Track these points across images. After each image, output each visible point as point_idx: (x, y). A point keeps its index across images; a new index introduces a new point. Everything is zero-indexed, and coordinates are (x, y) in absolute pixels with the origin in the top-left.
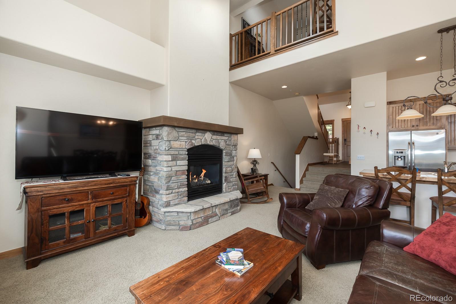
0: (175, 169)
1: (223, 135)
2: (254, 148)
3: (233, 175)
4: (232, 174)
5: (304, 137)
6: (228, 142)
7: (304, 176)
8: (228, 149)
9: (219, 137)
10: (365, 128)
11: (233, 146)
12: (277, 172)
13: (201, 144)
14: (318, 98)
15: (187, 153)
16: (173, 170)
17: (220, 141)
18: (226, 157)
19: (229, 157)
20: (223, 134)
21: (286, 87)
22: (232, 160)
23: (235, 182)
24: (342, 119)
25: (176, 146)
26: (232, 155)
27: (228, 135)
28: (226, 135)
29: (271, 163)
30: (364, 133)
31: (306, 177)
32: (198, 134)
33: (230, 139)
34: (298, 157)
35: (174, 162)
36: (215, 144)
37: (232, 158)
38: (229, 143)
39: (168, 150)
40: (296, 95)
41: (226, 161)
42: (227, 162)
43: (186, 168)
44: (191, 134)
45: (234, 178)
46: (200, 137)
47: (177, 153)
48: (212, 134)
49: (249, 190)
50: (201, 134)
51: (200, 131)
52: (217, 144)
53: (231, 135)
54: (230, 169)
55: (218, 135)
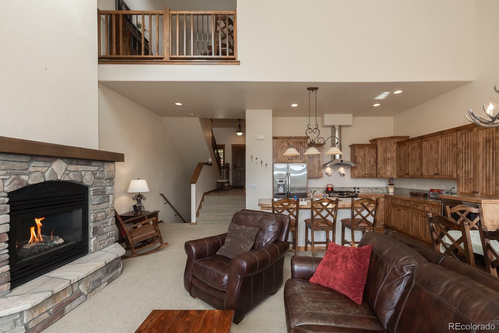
1: (88, 163)
2: (138, 179)
3: (108, 222)
4: (106, 220)
5: (199, 163)
6: (98, 174)
7: (200, 207)
8: (98, 184)
9: (80, 168)
10: (257, 158)
11: (106, 179)
12: (167, 205)
13: (42, 181)
14: (212, 122)
15: (7, 200)
17: (83, 173)
18: (95, 197)
19: (101, 197)
20: (90, 162)
21: (181, 104)
22: (106, 201)
23: (111, 232)
24: (232, 145)
26: (106, 193)
27: (99, 164)
28: (94, 164)
29: (160, 194)
30: (256, 163)
31: (202, 208)
32: (34, 163)
33: (102, 169)
34: (193, 187)
36: (74, 180)
37: (104, 196)
38: (100, 176)
40: (192, 115)
41: (95, 203)
42: (98, 205)
45: (110, 227)
46: (40, 169)
48: (68, 162)
49: (133, 239)
50: (42, 163)
51: (39, 159)
52: (77, 179)
53: (103, 163)
54: (103, 214)
55: (79, 165)
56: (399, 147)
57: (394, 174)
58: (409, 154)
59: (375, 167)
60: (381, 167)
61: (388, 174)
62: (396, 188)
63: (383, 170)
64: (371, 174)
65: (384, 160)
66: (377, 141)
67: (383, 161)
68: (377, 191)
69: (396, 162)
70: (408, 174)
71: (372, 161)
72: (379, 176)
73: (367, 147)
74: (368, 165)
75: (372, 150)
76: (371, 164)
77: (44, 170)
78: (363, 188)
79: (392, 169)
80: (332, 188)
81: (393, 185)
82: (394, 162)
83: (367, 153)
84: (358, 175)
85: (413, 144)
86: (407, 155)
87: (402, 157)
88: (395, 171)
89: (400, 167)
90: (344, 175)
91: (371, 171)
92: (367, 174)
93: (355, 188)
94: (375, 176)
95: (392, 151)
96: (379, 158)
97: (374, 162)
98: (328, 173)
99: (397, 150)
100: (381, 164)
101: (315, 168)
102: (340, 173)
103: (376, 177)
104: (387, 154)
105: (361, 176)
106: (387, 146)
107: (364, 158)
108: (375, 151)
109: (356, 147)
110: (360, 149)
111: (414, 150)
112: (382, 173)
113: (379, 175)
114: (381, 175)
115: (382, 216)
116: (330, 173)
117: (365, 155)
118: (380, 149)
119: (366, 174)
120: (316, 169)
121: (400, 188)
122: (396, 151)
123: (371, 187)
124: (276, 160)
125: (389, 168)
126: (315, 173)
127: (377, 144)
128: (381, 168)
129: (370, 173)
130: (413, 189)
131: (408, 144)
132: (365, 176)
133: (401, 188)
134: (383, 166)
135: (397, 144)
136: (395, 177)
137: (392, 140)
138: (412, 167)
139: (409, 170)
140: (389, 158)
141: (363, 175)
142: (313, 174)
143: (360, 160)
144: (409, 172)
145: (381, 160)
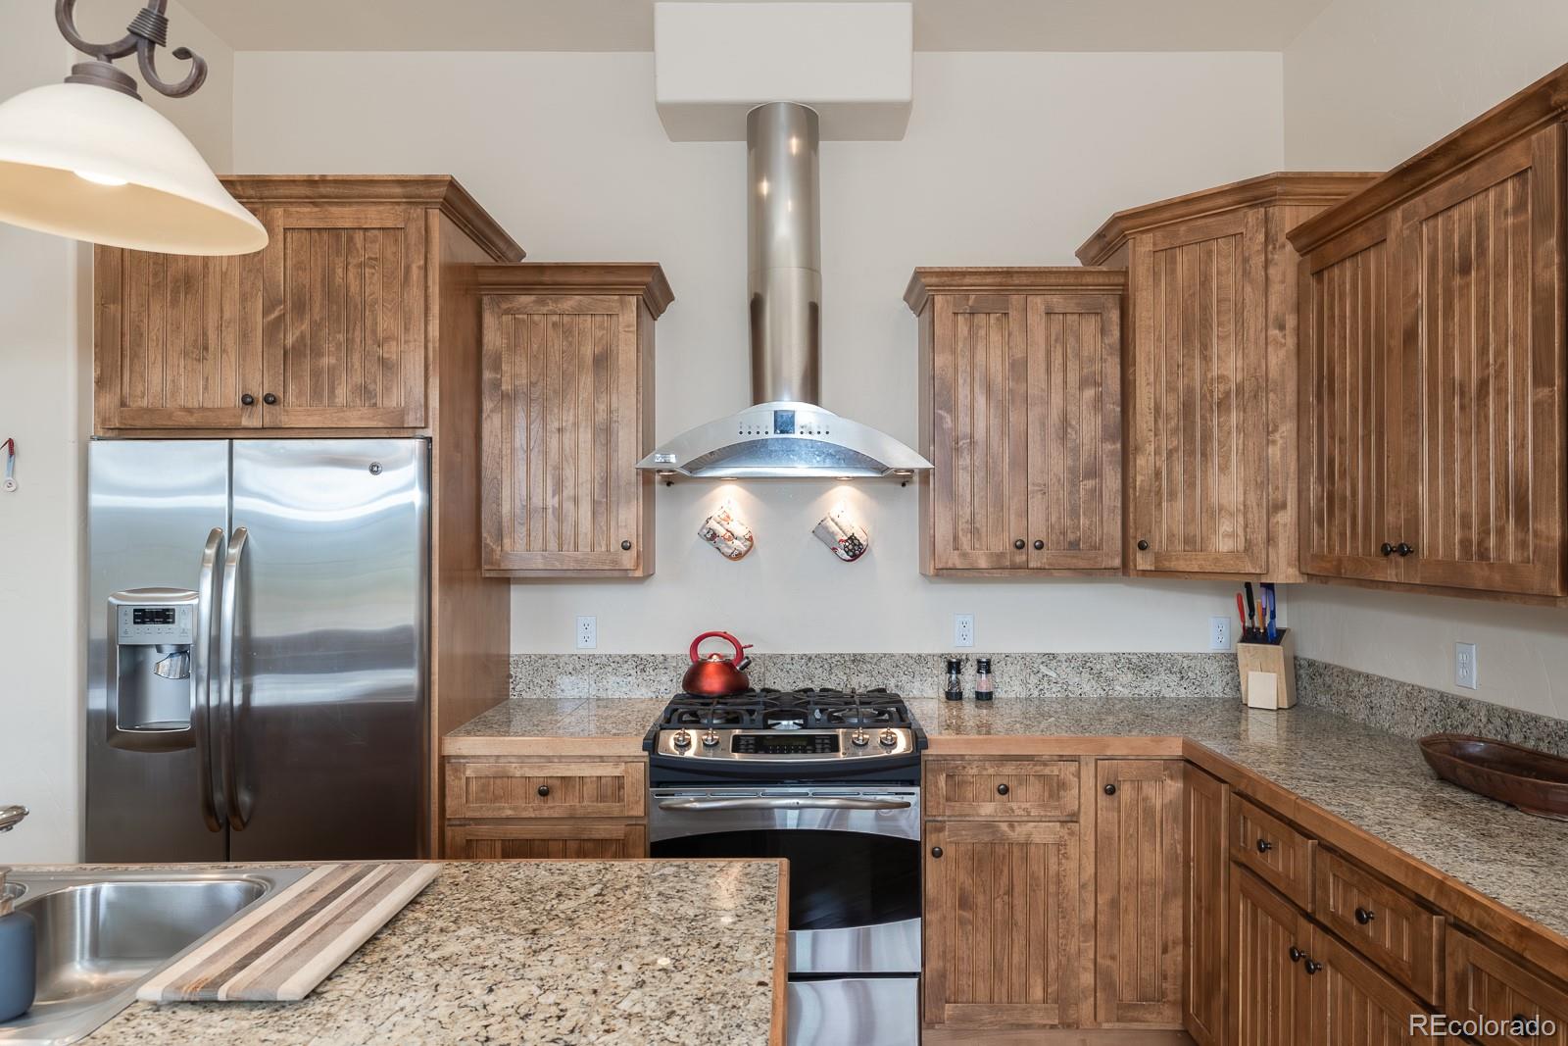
56: (1318, 274)
57: (1270, 540)
58: (1411, 336)
59: (1112, 481)
60: (1158, 474)
61: (1225, 540)
62: (1311, 664)
63: (1180, 504)
64: (1074, 545)
65: (1187, 409)
66: (1131, 242)
67: (1173, 423)
68: (1148, 688)
69: (1287, 429)
70: (1405, 551)
71: (1089, 428)
72: (1143, 562)
73: (1038, 303)
74: (1048, 462)
75: (1090, 326)
76: (1076, 451)
78: (1027, 662)
79: (1252, 499)
80: (735, 671)
81: (1273, 637)
82: (1270, 430)
83: (1041, 354)
84: (964, 555)
85: (1456, 213)
86: (1397, 342)
87: (1348, 368)
88: (1287, 518)
89: (1328, 476)
90: (855, 550)
91: (1074, 513)
92: (1040, 546)
93: (954, 666)
94: (1117, 562)
95: (1254, 321)
96: (1144, 398)
97: (1107, 437)
98: (721, 531)
99: (1300, 308)
100: (1157, 452)
101: (569, 491)
102: (822, 532)
103: (1125, 570)
104: (1206, 359)
105: (983, 563)
106: (1205, 282)
107: (1012, 397)
108: (1117, 333)
109: (939, 299)
110: (981, 319)
111: (1465, 270)
112: (1171, 536)
113: (1139, 555)
114: (1158, 557)
115: (1165, 951)
116: (741, 531)
117: (1019, 369)
118: (1151, 309)
119: (1032, 539)
120: (576, 500)
121: (1343, 671)
122: (1291, 321)
123: (1100, 657)
124: (123, 404)
125: (1228, 487)
126: (568, 530)
127: (1126, 273)
128: (1159, 493)
129: (1071, 537)
130: (1463, 704)
131: (1405, 219)
132: (1020, 558)
133: (1347, 675)
134: (1179, 469)
135: (1303, 251)
136: (1284, 572)
137: (1253, 216)
138: (1449, 472)
139: (1413, 506)
140: (1227, 394)
141: (1002, 555)
142: (553, 545)
143: (977, 415)
144: (1413, 523)
145: (1157, 409)
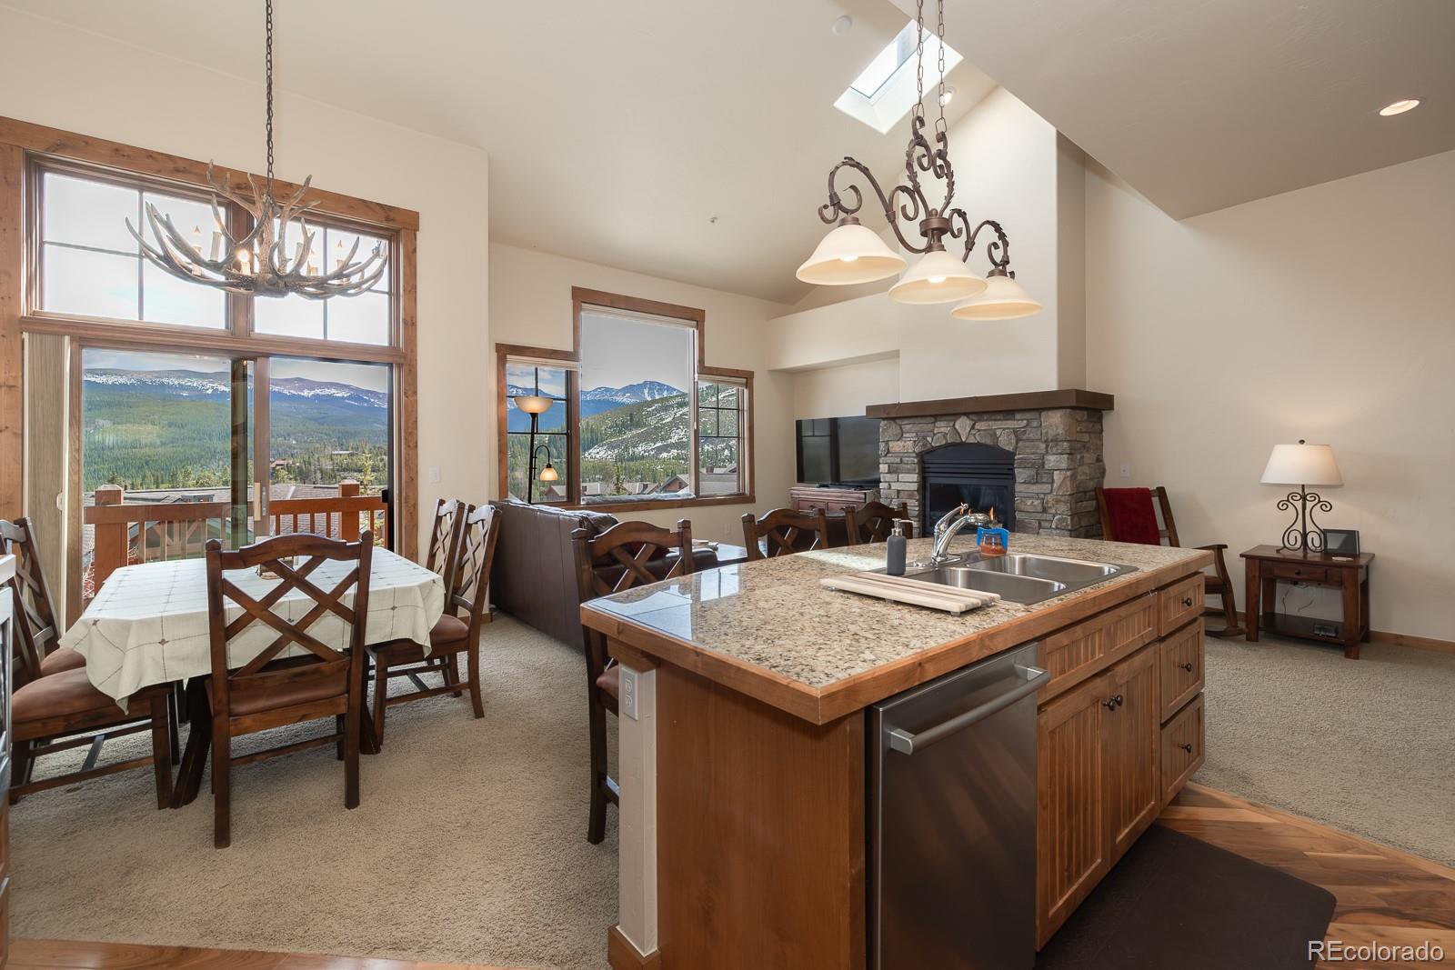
0: (895, 486)
1: (1010, 416)
3: (1051, 521)
4: (1048, 517)
6: (1026, 433)
8: (1028, 450)
9: (994, 425)
11: (1046, 442)
13: (944, 442)
15: (916, 461)
16: (893, 488)
17: (998, 432)
19: (1033, 472)
20: (1012, 414)
22: (1044, 480)
25: (897, 449)
26: (1046, 467)
27: (1028, 415)
28: (1018, 416)
32: (938, 424)
33: (1035, 424)
35: (894, 476)
36: (983, 442)
37: (1040, 473)
38: (1029, 435)
39: (886, 456)
41: (1019, 480)
42: (1026, 485)
43: (914, 487)
44: (925, 425)
46: (942, 430)
47: (898, 460)
48: (975, 418)
50: (945, 422)
51: (944, 418)
52: (989, 441)
53: (1037, 414)
54: (1036, 503)
55: (991, 420)
77: (947, 430)
